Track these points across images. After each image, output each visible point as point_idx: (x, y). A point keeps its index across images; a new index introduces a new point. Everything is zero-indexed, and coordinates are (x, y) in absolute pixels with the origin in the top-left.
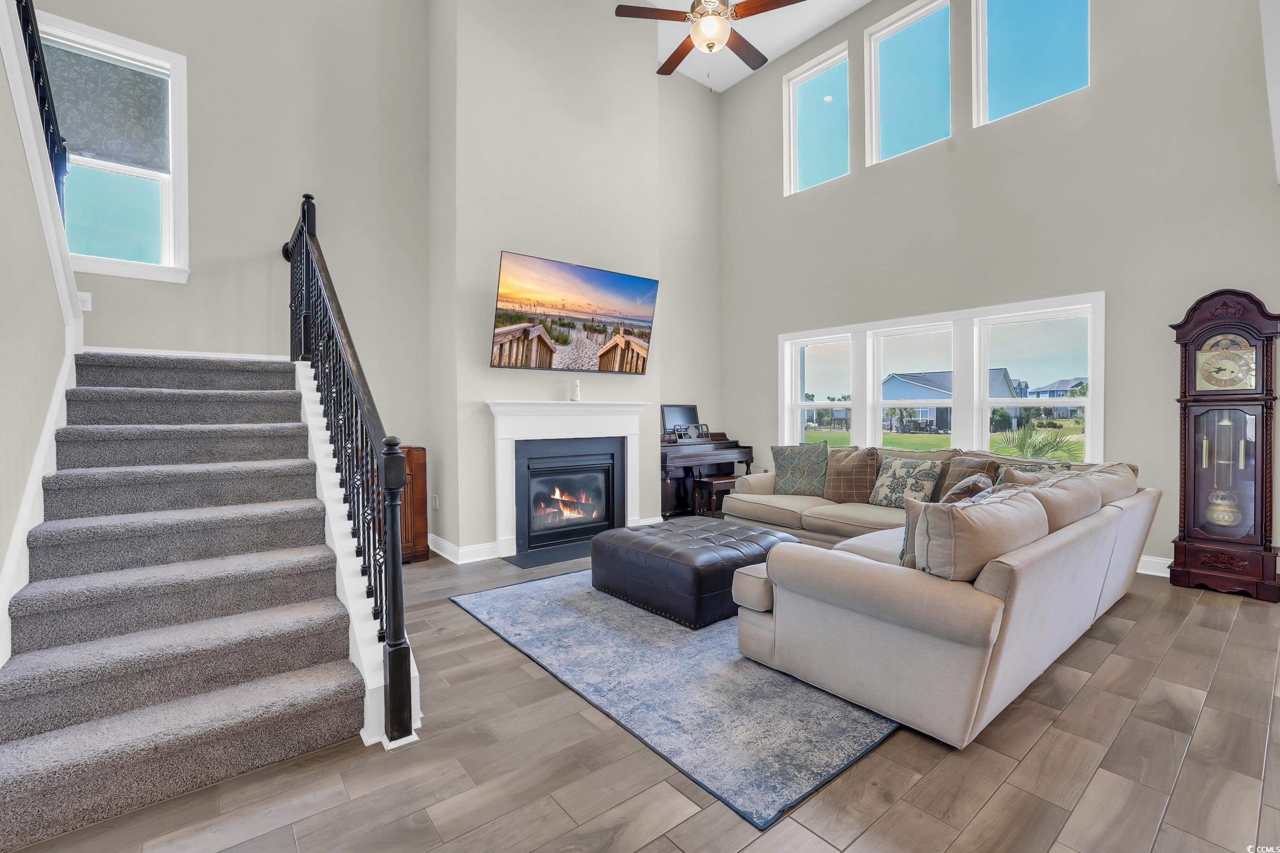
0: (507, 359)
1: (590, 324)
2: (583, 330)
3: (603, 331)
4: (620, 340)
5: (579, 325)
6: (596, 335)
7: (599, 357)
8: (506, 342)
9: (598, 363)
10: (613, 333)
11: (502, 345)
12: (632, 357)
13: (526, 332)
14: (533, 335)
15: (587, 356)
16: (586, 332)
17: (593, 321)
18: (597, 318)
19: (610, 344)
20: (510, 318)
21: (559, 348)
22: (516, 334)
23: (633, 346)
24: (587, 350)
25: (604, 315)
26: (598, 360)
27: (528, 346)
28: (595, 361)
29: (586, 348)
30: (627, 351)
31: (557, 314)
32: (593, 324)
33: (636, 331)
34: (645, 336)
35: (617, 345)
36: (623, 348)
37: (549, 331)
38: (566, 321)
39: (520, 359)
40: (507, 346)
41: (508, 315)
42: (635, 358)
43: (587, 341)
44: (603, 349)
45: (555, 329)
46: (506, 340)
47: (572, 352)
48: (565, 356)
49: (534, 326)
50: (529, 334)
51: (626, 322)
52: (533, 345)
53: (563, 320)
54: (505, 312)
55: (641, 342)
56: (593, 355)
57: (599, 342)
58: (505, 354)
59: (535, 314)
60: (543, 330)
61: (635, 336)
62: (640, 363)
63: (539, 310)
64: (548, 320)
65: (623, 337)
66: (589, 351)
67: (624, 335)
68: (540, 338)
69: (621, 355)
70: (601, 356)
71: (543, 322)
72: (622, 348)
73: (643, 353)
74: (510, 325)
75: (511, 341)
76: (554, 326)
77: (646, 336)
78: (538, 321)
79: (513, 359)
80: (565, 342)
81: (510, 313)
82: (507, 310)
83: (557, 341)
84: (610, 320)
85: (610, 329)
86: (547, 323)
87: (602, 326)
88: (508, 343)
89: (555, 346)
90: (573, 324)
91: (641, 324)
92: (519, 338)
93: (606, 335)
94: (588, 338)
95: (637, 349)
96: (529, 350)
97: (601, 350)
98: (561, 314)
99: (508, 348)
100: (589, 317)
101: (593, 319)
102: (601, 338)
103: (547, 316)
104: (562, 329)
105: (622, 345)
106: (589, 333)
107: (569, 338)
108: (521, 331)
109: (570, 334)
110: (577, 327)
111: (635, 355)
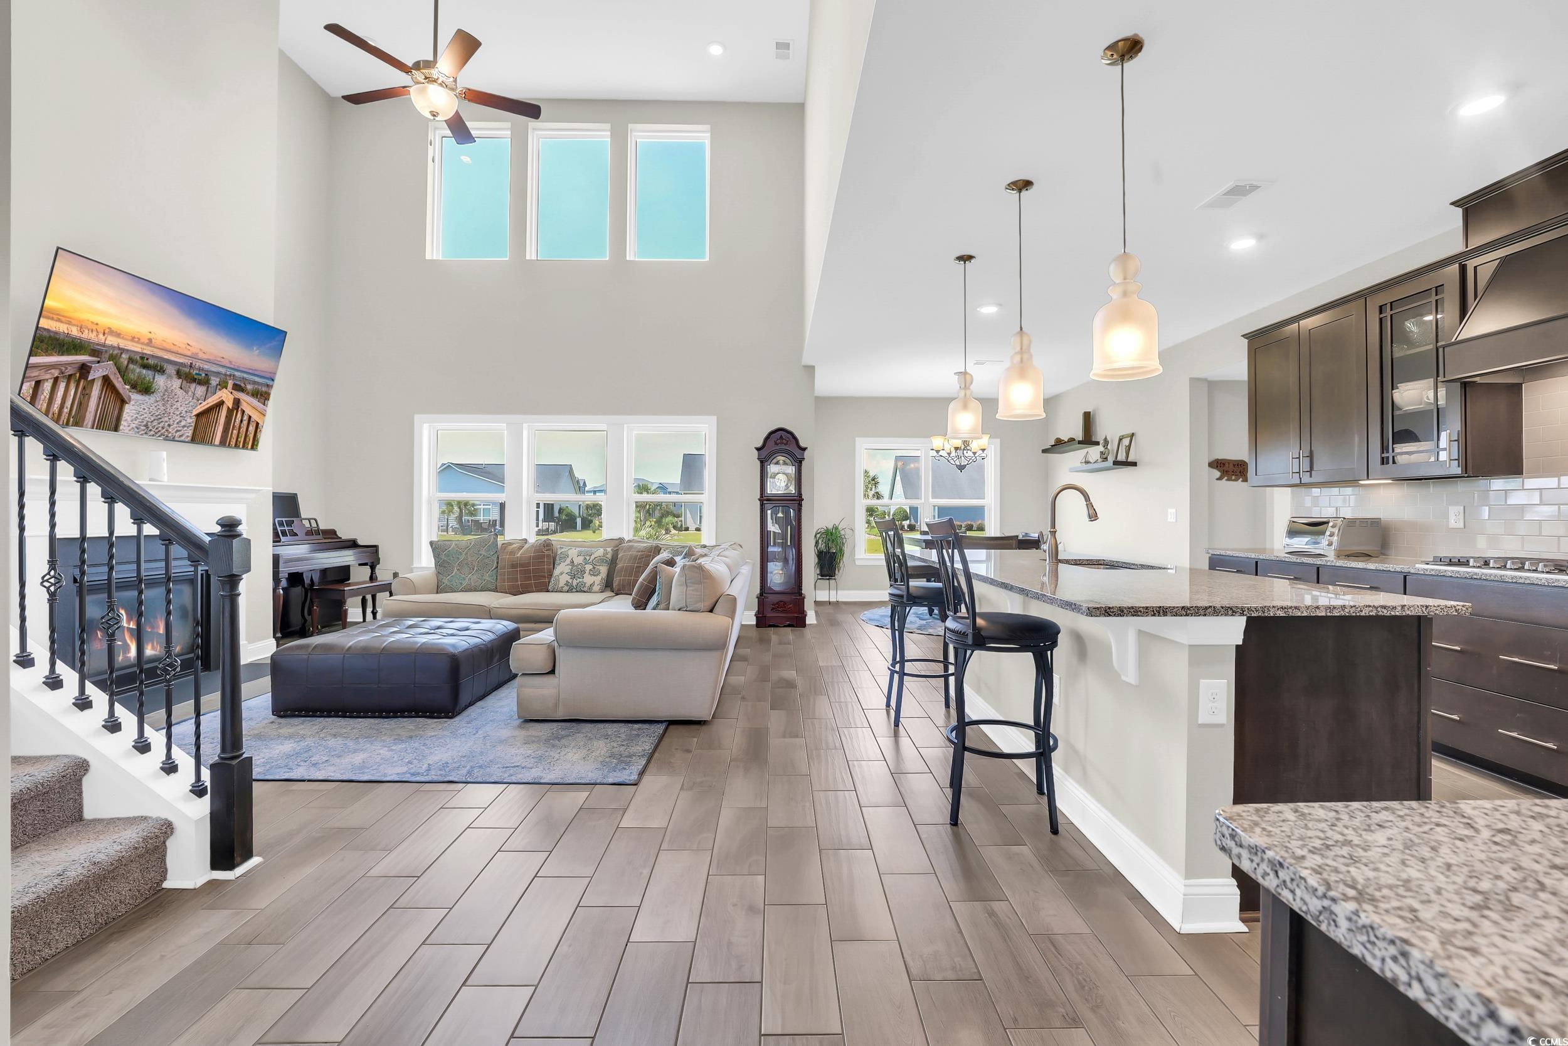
0: (45, 405)
1: (187, 370)
2: (175, 377)
3: (204, 382)
4: (227, 396)
5: (171, 370)
6: (193, 385)
7: (195, 415)
8: (47, 380)
9: (193, 424)
10: (219, 387)
11: (38, 383)
12: (241, 421)
13: (84, 369)
14: (96, 374)
15: (178, 413)
16: (181, 380)
17: (191, 367)
18: (198, 364)
19: (212, 401)
20: (60, 344)
21: (135, 397)
22: (66, 368)
23: (244, 406)
24: (179, 404)
25: (208, 361)
26: (194, 419)
27: (84, 388)
28: (189, 420)
29: (177, 401)
30: (235, 411)
31: (139, 350)
32: (192, 371)
33: (249, 387)
34: (263, 396)
35: (222, 403)
36: (231, 407)
37: (122, 372)
38: (151, 362)
39: (69, 407)
40: (47, 387)
41: (57, 340)
42: (245, 423)
43: (180, 392)
44: (202, 405)
45: (133, 371)
46: (48, 376)
47: (156, 404)
48: (144, 409)
49: (99, 362)
50: (89, 373)
51: (237, 374)
52: (94, 388)
53: (147, 359)
54: (52, 334)
55: (254, 402)
56: (186, 412)
57: (197, 395)
58: (43, 397)
59: (104, 345)
60: (114, 369)
61: (248, 394)
62: (252, 429)
63: (111, 341)
64: (123, 356)
65: (231, 393)
66: (181, 406)
67: (233, 391)
68: (106, 380)
69: (227, 416)
70: (198, 416)
71: (115, 359)
72: (228, 407)
73: (255, 417)
74: (58, 355)
75: (56, 380)
76: (131, 366)
77: (261, 395)
78: (107, 356)
79: (56, 406)
80: (146, 389)
81: (62, 337)
82: (56, 333)
83: (134, 386)
84: (214, 369)
85: (214, 381)
86: (122, 360)
87: (203, 375)
88: (52, 381)
89: (130, 394)
90: (162, 368)
91: (257, 379)
92: (70, 376)
93: (208, 387)
94: (181, 388)
95: (249, 411)
96: (86, 394)
97: (199, 407)
98: (145, 352)
99: (49, 388)
100: (187, 361)
101: (191, 363)
102: (200, 390)
103: (123, 350)
104: (144, 371)
105: (229, 403)
106: (184, 382)
107: (153, 385)
108: (77, 366)
109: (156, 379)
110: (167, 371)
111: (246, 418)
